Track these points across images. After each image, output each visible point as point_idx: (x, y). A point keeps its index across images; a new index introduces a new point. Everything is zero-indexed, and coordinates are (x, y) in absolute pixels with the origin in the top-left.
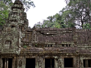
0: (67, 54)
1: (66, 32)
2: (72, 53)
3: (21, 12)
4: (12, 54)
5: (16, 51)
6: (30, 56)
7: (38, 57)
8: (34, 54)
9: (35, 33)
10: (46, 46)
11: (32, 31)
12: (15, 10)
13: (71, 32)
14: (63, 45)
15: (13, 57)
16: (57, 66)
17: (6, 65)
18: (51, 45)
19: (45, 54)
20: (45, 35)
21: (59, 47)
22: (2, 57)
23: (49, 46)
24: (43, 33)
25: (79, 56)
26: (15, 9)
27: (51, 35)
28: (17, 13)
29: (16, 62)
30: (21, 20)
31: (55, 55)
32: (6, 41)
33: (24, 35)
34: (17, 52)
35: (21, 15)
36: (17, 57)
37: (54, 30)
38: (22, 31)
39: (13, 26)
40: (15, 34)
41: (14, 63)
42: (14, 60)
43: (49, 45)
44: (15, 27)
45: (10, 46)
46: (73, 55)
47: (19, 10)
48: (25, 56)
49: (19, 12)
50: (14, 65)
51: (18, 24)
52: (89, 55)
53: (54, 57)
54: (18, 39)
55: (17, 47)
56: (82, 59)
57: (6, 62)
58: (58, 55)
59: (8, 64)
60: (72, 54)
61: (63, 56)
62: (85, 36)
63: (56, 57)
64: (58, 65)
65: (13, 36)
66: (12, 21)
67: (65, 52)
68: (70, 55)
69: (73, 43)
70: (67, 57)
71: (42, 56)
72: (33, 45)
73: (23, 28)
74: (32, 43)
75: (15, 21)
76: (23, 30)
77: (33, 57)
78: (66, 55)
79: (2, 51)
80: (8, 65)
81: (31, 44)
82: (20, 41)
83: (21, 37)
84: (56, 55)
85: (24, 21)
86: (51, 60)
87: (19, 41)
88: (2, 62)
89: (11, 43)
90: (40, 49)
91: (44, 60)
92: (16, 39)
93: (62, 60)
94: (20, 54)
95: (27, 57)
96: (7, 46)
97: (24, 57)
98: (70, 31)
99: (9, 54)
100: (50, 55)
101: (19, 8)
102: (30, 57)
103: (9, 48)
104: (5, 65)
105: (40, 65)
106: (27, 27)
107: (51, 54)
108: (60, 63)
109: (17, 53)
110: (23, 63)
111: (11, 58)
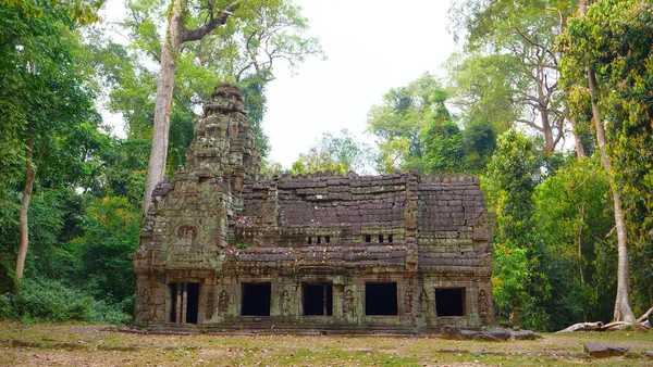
0: (376, 270)
1: (382, 189)
2: (392, 266)
3: (232, 123)
4: (198, 270)
5: (212, 261)
6: (253, 275)
7: (280, 279)
8: (267, 271)
9: (275, 198)
10: (310, 242)
11: (267, 189)
12: (212, 121)
13: (403, 187)
14: (368, 238)
15: (203, 280)
16: (340, 310)
17: (182, 305)
18: (328, 238)
19: (303, 271)
20: (313, 202)
21: (354, 245)
22: (168, 280)
23: (319, 242)
24: (303, 196)
25: (421, 275)
26: (214, 116)
27: (331, 200)
28: (219, 129)
29: (211, 295)
30: (231, 152)
31: (332, 274)
32: (181, 228)
33: (242, 204)
34: (214, 264)
35: (234, 135)
36: (213, 279)
37: (341, 184)
38: (235, 192)
39: (202, 179)
40: (207, 204)
41: (203, 299)
42: (205, 290)
43: (319, 237)
44: (209, 181)
45: (193, 245)
46: (396, 273)
47: (225, 118)
48: (237, 277)
49: (225, 126)
50: (206, 304)
51: (221, 169)
52: (456, 272)
53: (329, 278)
54: (219, 221)
55: (214, 248)
56: (430, 286)
57: (182, 295)
58: (345, 272)
59: (185, 301)
60: (391, 270)
61: (360, 275)
62: (452, 203)
63: (337, 280)
64: (344, 307)
65: (204, 211)
66: (204, 157)
67: (371, 263)
68: (386, 273)
69: (402, 231)
70: (374, 278)
71: (291, 275)
72: (266, 238)
73: (238, 180)
74: (264, 232)
75: (213, 157)
76: (237, 186)
77: (264, 279)
78: (372, 273)
79: (169, 259)
80: (185, 306)
81: (261, 234)
82: (223, 227)
83: (230, 213)
84: (338, 273)
85: (241, 157)
86: (325, 287)
87: (219, 226)
88: (168, 295)
89: (195, 235)
90: (289, 251)
91: (299, 288)
92: (211, 222)
93: (357, 290)
94: (224, 268)
95: (243, 279)
96: (184, 243)
97: (234, 280)
98: (399, 184)
99: (190, 270)
100: (317, 273)
101: (225, 112)
102: (255, 279)
103: (191, 251)
104: (179, 306)
105: (285, 304)
106: (253, 176)
107: (320, 271)
108: (352, 299)
109: (214, 266)
110: (231, 300)
111: (196, 281)
